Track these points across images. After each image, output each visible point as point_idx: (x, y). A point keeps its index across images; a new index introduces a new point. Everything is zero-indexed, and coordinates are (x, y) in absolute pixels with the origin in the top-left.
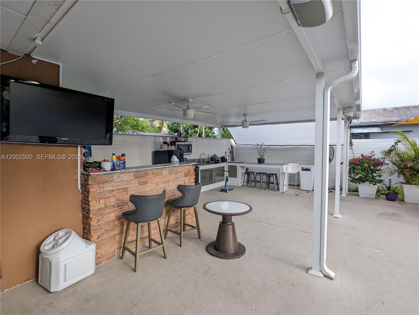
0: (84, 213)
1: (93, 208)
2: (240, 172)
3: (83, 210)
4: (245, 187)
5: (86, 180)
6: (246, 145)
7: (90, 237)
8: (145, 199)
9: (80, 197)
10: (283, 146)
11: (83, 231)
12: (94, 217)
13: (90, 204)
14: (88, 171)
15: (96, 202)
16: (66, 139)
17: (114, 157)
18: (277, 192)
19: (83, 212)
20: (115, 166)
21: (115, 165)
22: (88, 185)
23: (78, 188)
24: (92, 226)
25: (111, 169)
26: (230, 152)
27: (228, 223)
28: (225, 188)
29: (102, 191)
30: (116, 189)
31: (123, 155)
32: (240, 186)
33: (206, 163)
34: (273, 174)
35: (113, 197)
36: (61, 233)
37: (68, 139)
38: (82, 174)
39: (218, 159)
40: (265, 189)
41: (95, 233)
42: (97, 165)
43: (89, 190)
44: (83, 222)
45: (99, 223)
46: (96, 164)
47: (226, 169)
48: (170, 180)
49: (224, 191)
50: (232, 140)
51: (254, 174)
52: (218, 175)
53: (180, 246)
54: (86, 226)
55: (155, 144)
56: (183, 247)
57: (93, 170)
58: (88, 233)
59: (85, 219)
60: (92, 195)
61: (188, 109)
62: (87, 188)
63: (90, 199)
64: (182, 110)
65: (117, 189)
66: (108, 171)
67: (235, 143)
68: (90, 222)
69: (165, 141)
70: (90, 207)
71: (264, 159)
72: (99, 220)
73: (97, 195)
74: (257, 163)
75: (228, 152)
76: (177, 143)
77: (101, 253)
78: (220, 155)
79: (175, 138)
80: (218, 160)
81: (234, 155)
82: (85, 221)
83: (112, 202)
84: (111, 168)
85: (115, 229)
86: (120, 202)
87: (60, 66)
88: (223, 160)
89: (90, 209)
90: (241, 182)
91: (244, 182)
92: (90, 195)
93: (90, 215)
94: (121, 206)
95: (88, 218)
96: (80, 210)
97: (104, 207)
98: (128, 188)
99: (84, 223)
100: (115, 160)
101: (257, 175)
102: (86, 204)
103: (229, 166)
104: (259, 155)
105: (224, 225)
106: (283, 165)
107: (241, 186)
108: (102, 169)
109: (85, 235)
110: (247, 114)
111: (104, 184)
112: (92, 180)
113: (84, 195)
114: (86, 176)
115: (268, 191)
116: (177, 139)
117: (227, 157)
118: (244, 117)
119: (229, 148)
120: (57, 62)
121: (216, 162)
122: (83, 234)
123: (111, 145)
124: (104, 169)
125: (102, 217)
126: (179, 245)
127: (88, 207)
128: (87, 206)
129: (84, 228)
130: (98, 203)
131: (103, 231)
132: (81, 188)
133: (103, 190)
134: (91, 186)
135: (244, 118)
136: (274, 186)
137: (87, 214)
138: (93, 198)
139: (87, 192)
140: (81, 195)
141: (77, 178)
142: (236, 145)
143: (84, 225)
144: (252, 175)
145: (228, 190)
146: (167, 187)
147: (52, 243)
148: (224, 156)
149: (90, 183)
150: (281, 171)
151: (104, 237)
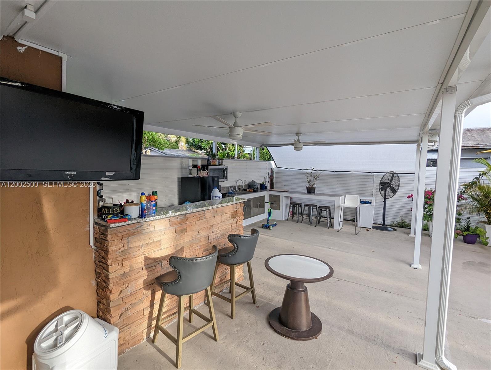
0: (99, 281)
1: (113, 275)
2: (284, 202)
3: (97, 276)
4: (290, 222)
5: (103, 234)
6: (290, 169)
7: (109, 317)
8: (193, 263)
9: (92, 258)
10: (335, 172)
11: (98, 306)
12: (114, 288)
13: (109, 269)
14: (106, 220)
15: (118, 266)
16: (72, 173)
17: (144, 198)
18: (331, 229)
19: (97, 279)
20: (144, 212)
21: (145, 210)
22: (107, 242)
23: (91, 244)
24: (112, 301)
25: (138, 216)
26: (269, 177)
27: (300, 289)
28: (268, 223)
29: (127, 248)
30: (145, 244)
31: (154, 193)
32: (283, 220)
33: (242, 190)
34: (326, 208)
35: (142, 255)
36: (66, 317)
37: (76, 173)
38: (96, 223)
39: (257, 186)
40: (316, 225)
41: (117, 310)
42: (119, 210)
43: (107, 248)
44: (98, 293)
45: (121, 296)
46: (118, 208)
47: (267, 199)
48: (214, 225)
49: (266, 227)
50: (272, 163)
51: (301, 206)
52: (257, 206)
53: (232, 317)
54: (103, 300)
55: (182, 167)
56: (236, 319)
57: (114, 218)
58: (106, 310)
59: (101, 290)
60: (112, 255)
61: (236, 126)
62: (104, 245)
63: (109, 262)
64: (228, 127)
65: (147, 244)
66: (135, 219)
67: (276, 165)
68: (109, 296)
69: (195, 164)
70: (109, 274)
71: (315, 188)
72: (121, 291)
73: (119, 255)
74: (306, 192)
75: (267, 177)
76: (210, 167)
77: (125, 338)
78: (259, 181)
79: (206, 160)
80: (257, 188)
81: (274, 180)
82: (100, 293)
83: (139, 262)
84: (139, 214)
85: (144, 301)
86: (150, 261)
87: (63, 59)
88: (263, 187)
89: (110, 277)
90: (285, 215)
91: (289, 216)
92: (109, 256)
93: (110, 285)
94: (152, 268)
95: (106, 289)
96: (93, 276)
97: (129, 271)
98: (162, 241)
99: (99, 295)
100: (145, 203)
101: (306, 207)
102: (102, 267)
103: (270, 195)
104: (308, 182)
105: (295, 291)
106: (340, 196)
107: (285, 220)
108: (127, 217)
109: (101, 313)
110: (301, 134)
111: (129, 238)
112: (112, 234)
113: (100, 254)
114: (103, 228)
115: (319, 228)
116: (209, 162)
117: (267, 183)
118: (297, 136)
119: (269, 172)
120: (58, 52)
121: (255, 191)
122: (98, 311)
123: (138, 179)
124: (130, 217)
125: (126, 287)
126: (229, 316)
127: (106, 274)
128: (105, 271)
129: (99, 302)
130: (120, 266)
131: (128, 306)
132: (95, 243)
133: (128, 246)
134: (111, 242)
135: (296, 138)
136: (327, 222)
137: (103, 283)
138: (114, 260)
139: (105, 251)
140: (95, 253)
141: (88, 229)
142: (277, 168)
143: (98, 297)
144: (298, 207)
145: (271, 226)
146: (211, 234)
147: (53, 337)
148: (264, 182)
149: (109, 239)
150: (336, 205)
151: (129, 313)
